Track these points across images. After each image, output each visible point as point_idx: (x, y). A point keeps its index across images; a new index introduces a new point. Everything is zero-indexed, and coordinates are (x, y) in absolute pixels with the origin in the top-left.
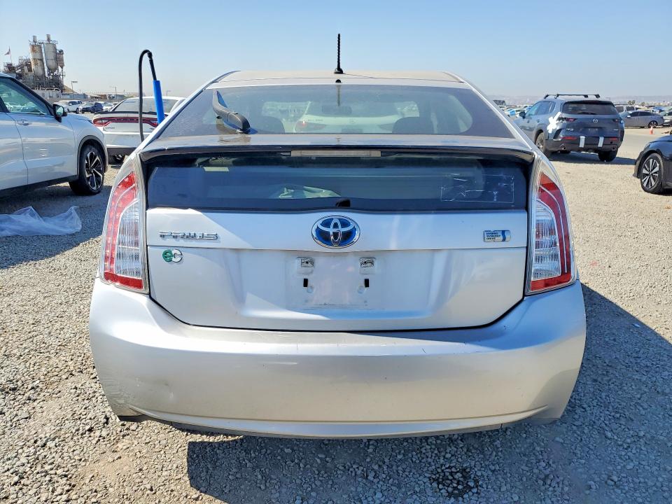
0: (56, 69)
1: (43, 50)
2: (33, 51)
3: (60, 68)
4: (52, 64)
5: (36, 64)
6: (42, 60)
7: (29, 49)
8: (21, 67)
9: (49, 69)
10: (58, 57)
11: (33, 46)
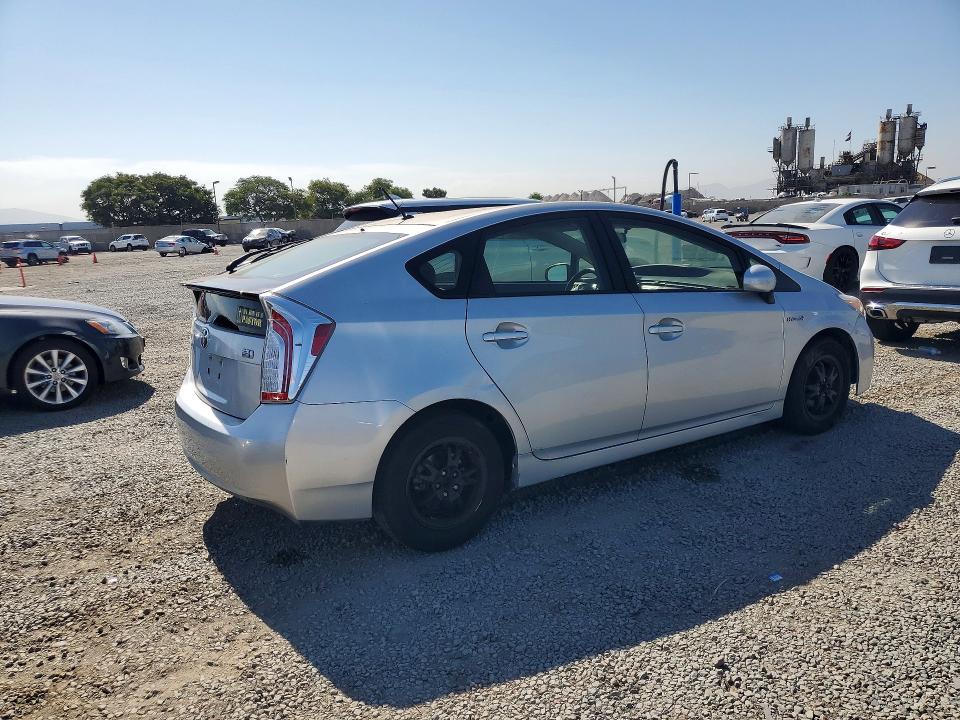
0: (911, 151)
1: (898, 127)
2: (883, 130)
3: (916, 150)
4: (906, 144)
5: (882, 149)
6: (893, 142)
7: (878, 128)
8: (863, 154)
9: (900, 153)
10: (918, 135)
11: (884, 124)
